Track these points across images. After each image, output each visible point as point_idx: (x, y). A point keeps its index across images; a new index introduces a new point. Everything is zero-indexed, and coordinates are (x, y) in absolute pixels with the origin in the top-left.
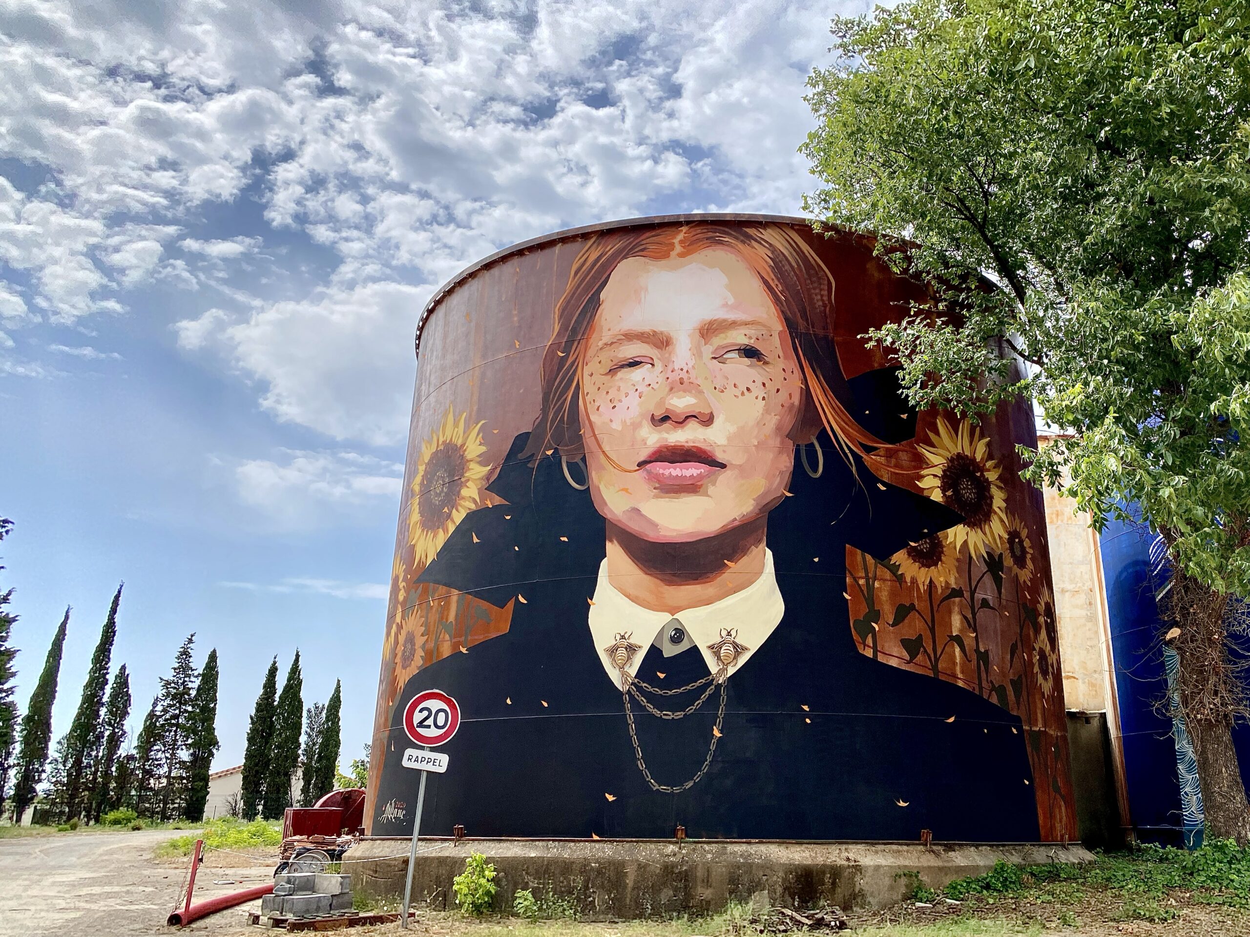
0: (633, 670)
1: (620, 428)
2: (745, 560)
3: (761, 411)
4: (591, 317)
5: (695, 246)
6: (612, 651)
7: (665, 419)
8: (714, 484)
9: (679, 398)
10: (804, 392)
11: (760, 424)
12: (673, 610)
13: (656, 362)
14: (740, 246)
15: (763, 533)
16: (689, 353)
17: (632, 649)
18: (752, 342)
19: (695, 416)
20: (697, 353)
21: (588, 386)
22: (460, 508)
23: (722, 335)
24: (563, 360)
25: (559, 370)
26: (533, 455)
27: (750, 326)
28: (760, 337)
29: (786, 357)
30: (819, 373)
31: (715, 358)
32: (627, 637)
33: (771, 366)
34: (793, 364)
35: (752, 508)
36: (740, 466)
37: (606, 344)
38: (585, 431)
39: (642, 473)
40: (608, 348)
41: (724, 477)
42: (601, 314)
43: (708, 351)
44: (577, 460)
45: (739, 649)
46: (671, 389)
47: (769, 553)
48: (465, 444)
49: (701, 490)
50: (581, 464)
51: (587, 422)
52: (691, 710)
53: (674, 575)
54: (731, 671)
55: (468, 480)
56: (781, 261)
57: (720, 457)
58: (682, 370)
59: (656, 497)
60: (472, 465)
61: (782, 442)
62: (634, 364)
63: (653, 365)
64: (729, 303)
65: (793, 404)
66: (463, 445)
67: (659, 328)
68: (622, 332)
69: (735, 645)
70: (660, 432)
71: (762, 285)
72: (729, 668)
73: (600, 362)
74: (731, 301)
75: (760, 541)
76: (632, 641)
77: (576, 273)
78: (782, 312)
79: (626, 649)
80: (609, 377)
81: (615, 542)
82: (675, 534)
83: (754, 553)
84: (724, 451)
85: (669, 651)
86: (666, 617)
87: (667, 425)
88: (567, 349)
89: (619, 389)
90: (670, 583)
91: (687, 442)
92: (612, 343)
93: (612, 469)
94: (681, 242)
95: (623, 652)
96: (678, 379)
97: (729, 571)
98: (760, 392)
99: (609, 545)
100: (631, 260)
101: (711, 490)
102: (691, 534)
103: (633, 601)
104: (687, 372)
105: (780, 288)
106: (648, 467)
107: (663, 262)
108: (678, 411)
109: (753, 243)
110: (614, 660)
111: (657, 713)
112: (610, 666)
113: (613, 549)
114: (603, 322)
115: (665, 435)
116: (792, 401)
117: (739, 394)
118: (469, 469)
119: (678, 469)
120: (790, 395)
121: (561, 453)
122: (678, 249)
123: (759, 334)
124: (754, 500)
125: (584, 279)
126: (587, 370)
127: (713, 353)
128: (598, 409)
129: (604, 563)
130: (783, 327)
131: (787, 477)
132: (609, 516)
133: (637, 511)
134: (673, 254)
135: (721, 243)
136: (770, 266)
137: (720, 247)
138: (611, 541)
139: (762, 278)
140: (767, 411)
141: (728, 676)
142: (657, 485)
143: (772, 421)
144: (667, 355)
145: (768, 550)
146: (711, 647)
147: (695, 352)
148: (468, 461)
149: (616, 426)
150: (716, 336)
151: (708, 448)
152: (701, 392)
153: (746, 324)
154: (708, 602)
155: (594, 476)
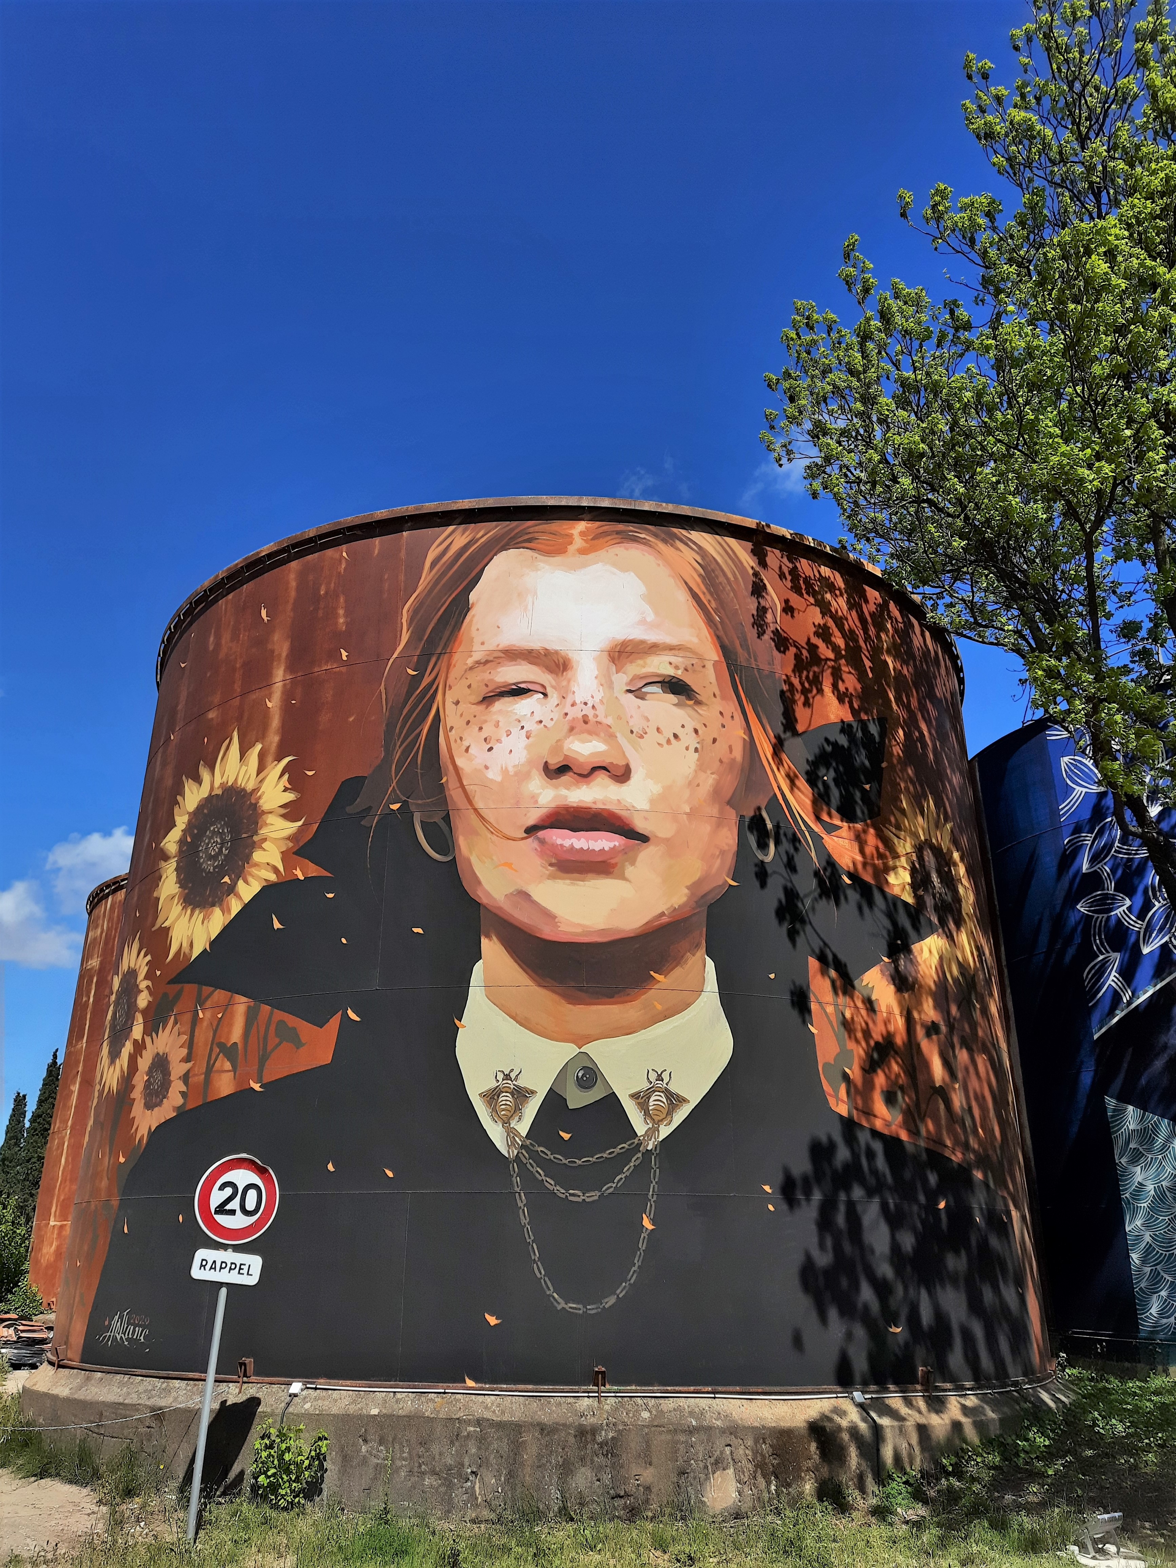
0: (523, 1127)
1: (499, 779)
2: (678, 972)
3: (693, 767)
4: (456, 623)
5: (601, 541)
6: (491, 1097)
7: (564, 769)
8: (633, 863)
9: (583, 741)
10: (748, 746)
11: (694, 784)
12: (581, 1040)
13: (549, 690)
14: (661, 546)
15: (701, 933)
16: (595, 682)
17: (521, 1095)
18: (679, 673)
19: (604, 768)
20: (607, 684)
21: (452, 717)
22: (250, 879)
23: (640, 662)
24: (415, 681)
25: (409, 694)
26: (370, 808)
27: (676, 652)
28: (690, 667)
29: (724, 698)
30: (765, 721)
31: (629, 691)
32: (513, 1075)
33: (705, 708)
34: (732, 707)
35: (684, 899)
36: (668, 840)
37: (478, 663)
38: (449, 780)
39: (531, 843)
40: (481, 667)
41: (647, 854)
42: (471, 621)
43: (621, 680)
44: (437, 819)
45: (675, 1100)
46: (572, 729)
47: (710, 964)
48: (258, 789)
49: (616, 870)
50: (442, 824)
51: (451, 767)
52: (609, 1188)
53: (580, 989)
54: (665, 1131)
55: (265, 840)
56: (713, 571)
57: (641, 825)
58: (586, 704)
59: (552, 877)
60: (271, 819)
61: (721, 811)
62: (518, 692)
63: (545, 695)
64: (649, 619)
65: (734, 760)
66: (255, 790)
67: (553, 646)
68: (500, 647)
69: (669, 1094)
70: (556, 787)
71: (690, 599)
72: (662, 1128)
73: (469, 687)
74: (651, 617)
75: (698, 946)
76: (522, 1082)
77: (434, 564)
78: (718, 637)
79: (513, 1095)
80: (481, 708)
81: (494, 938)
82: (579, 930)
83: (690, 962)
84: (646, 819)
85: (577, 1099)
86: (569, 1051)
87: (566, 778)
88: (421, 667)
89: (497, 725)
90: (573, 1000)
91: (595, 803)
92: (487, 662)
93: (489, 835)
94: (582, 534)
95: (506, 1099)
96: (580, 715)
97: (656, 987)
98: (692, 741)
99: (484, 941)
100: (512, 552)
101: (629, 871)
102: (602, 931)
103: (521, 1024)
104: (593, 707)
105: (714, 605)
106: (541, 834)
107: (558, 559)
108: (582, 760)
109: (679, 544)
110: (494, 1110)
111: (560, 1191)
112: (489, 1119)
113: (490, 947)
114: (474, 633)
115: (564, 792)
116: (732, 756)
117: (664, 742)
118: (266, 824)
119: (583, 840)
120: (730, 747)
121: (413, 808)
122: (578, 542)
123: (688, 663)
124: (688, 888)
125: (444, 574)
126: (450, 697)
127: (628, 684)
128: (467, 750)
129: (478, 967)
130: (719, 656)
131: (730, 860)
132: (484, 900)
133: (525, 895)
134: (572, 548)
135: (635, 540)
136: (700, 575)
137: (635, 545)
138: (488, 936)
139: (690, 589)
140: (701, 766)
141: (660, 1139)
142: (554, 861)
143: (708, 781)
144: (564, 683)
145: (708, 959)
146: (635, 1096)
147: (603, 682)
148: (263, 813)
149: (493, 775)
150: (631, 662)
151: (623, 813)
152: (613, 736)
153: (671, 648)
154: (629, 1031)
155: (462, 843)
